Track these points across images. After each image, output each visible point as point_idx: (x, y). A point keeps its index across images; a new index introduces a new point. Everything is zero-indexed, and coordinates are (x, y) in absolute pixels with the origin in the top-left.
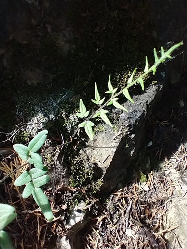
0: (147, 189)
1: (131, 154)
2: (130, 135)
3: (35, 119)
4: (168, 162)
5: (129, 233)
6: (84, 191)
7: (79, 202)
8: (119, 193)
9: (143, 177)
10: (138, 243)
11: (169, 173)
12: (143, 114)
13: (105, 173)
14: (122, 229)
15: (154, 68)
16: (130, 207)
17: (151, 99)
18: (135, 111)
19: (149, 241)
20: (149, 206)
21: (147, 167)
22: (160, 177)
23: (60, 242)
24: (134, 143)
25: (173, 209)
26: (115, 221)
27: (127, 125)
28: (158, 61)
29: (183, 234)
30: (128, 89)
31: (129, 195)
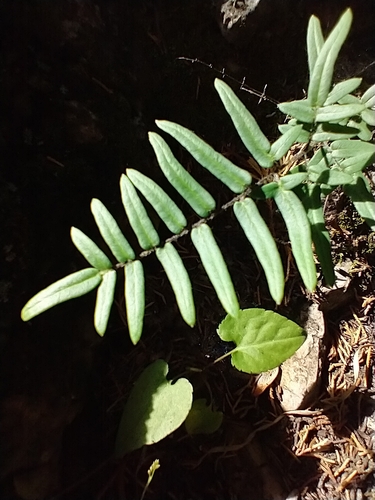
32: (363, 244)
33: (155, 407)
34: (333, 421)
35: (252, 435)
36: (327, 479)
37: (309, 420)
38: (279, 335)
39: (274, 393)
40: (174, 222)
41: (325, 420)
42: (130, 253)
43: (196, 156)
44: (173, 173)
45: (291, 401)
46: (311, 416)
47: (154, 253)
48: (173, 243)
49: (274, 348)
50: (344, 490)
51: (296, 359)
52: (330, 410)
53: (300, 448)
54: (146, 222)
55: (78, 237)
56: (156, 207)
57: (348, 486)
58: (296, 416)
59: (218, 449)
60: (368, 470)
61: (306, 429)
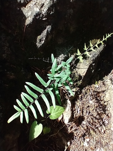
0: (98, 87)
1: (93, 72)
2: (93, 64)
3: (61, 56)
4: (106, 77)
5: (91, 102)
6: (75, 84)
7: (73, 88)
8: (87, 87)
9: (96, 82)
10: (94, 105)
11: (107, 81)
12: (98, 55)
13: (83, 78)
14: (88, 100)
15: (106, 39)
16: (91, 93)
17: (101, 50)
18: (95, 54)
19: (98, 105)
20: (99, 93)
21: (98, 78)
22: (103, 82)
23: (67, 101)
24: (94, 67)
25: (108, 94)
26: (85, 97)
27: (92, 59)
28: (107, 37)
29: (112, 103)
30: (97, 45)
31: (91, 88)
32: (77, 84)
33: (35, 130)
34: (76, 124)
35: (59, 131)
36: (76, 136)
37: (71, 125)
38: (59, 110)
39: (62, 121)
40: (31, 101)
41: (74, 124)
42: (25, 108)
43: (34, 88)
44: (30, 93)
45: (66, 121)
46: (71, 124)
47: (29, 107)
48: (32, 104)
49: (58, 113)
50: (79, 138)
51: (66, 112)
52: (75, 122)
53: (69, 131)
54: (27, 102)
55: (15, 107)
56: (28, 99)
57: (80, 137)
58: (68, 124)
59: (52, 135)
60: (84, 133)
61: (70, 127)
